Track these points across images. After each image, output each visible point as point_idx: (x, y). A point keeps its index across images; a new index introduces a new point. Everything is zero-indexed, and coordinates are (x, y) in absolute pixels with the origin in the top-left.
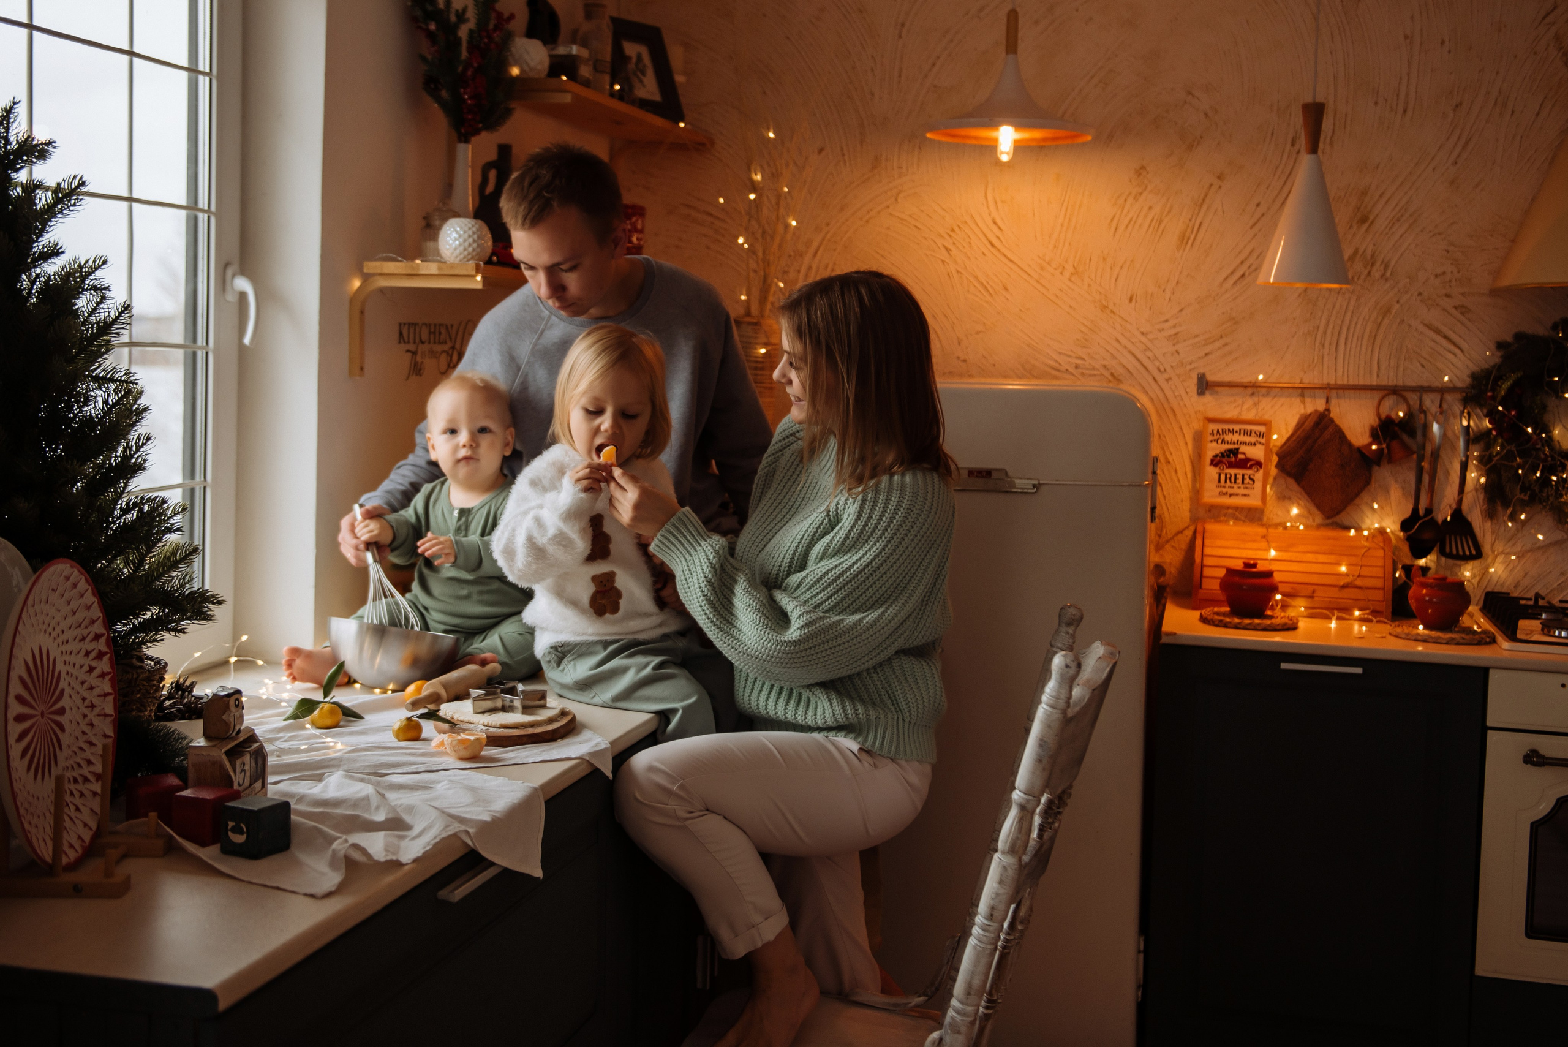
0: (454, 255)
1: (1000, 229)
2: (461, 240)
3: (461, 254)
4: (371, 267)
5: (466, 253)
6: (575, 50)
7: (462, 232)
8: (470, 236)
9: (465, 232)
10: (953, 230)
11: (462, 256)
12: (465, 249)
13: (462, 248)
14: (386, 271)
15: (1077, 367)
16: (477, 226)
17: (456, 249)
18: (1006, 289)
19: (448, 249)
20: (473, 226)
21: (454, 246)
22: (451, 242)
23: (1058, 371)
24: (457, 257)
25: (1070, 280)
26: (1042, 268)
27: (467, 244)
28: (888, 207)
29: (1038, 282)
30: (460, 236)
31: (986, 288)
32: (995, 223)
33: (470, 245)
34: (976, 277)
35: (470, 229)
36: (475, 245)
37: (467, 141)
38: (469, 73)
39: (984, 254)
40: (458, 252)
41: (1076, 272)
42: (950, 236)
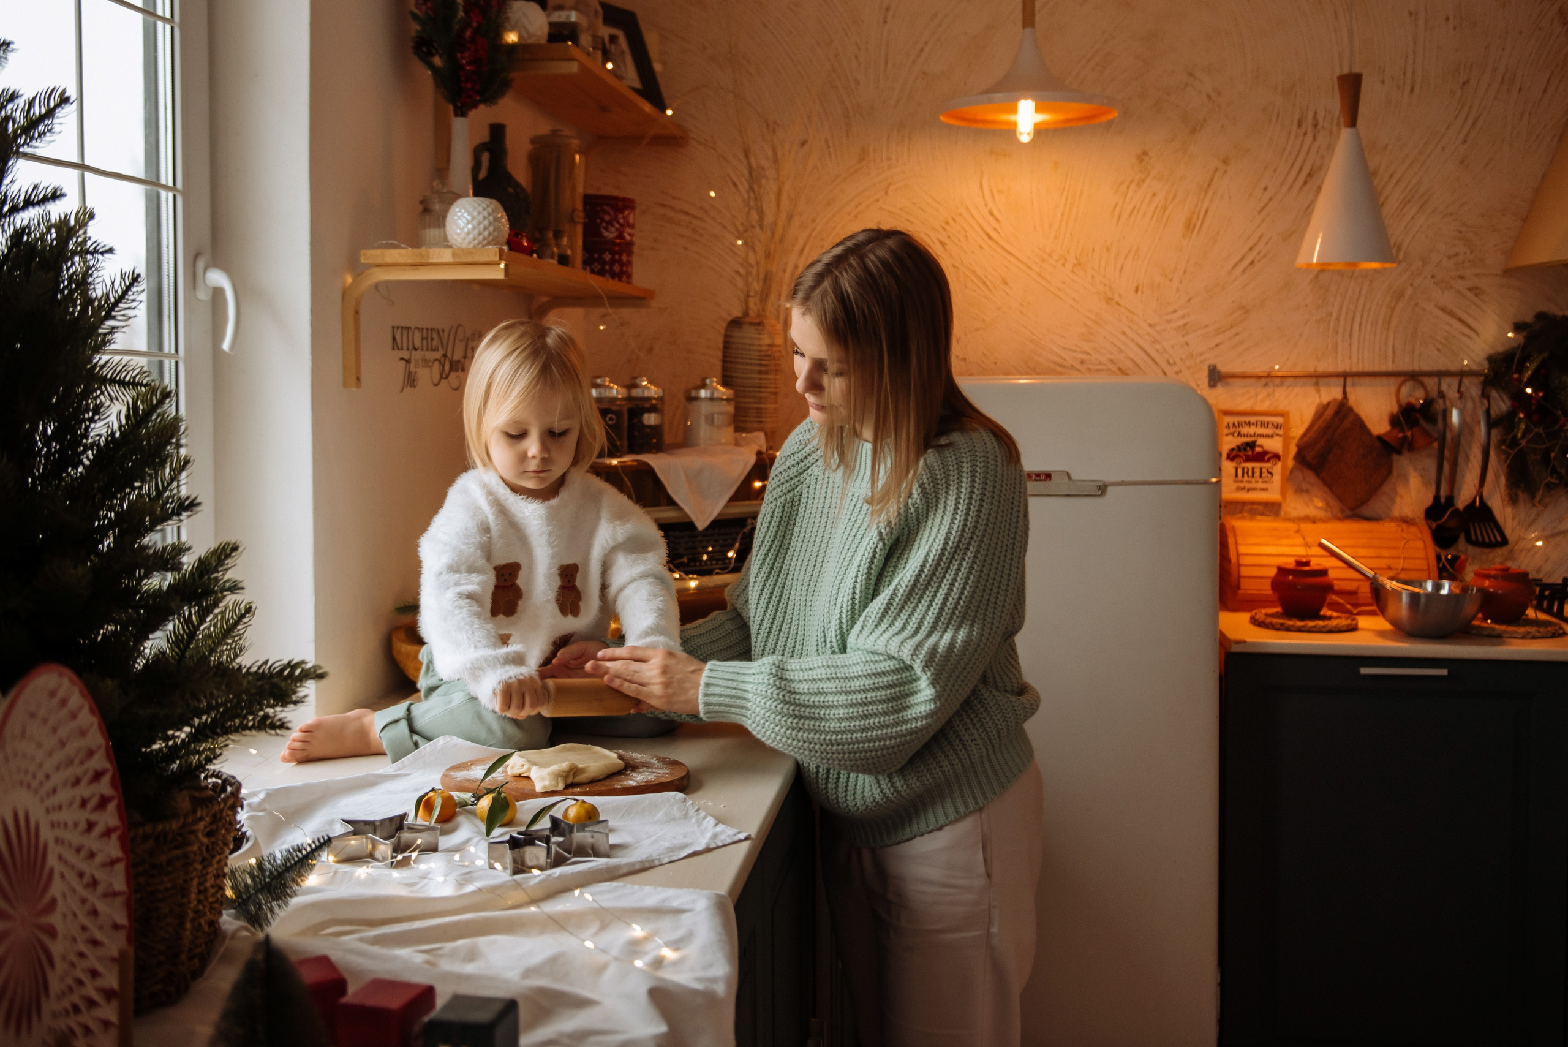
0: (467, 241)
1: (997, 220)
2: (475, 223)
3: (474, 239)
4: (370, 255)
5: (481, 237)
6: (573, 17)
7: (475, 214)
8: (485, 218)
9: (479, 213)
10: (947, 223)
11: (476, 242)
12: (480, 234)
13: (476, 232)
14: (388, 260)
15: (1082, 362)
16: (492, 206)
17: (468, 233)
18: (1005, 283)
19: (458, 235)
20: (488, 206)
21: (466, 230)
22: (462, 224)
23: (1063, 366)
24: (470, 243)
25: (1072, 271)
26: (1043, 260)
27: (482, 227)
28: (878, 200)
29: (1039, 274)
30: (473, 218)
31: (984, 283)
32: (991, 213)
33: (485, 228)
34: (974, 272)
35: (484, 209)
36: (491, 228)
37: (463, 114)
38: (468, 34)
39: (981, 247)
40: (471, 236)
41: (1079, 264)
42: (945, 229)
